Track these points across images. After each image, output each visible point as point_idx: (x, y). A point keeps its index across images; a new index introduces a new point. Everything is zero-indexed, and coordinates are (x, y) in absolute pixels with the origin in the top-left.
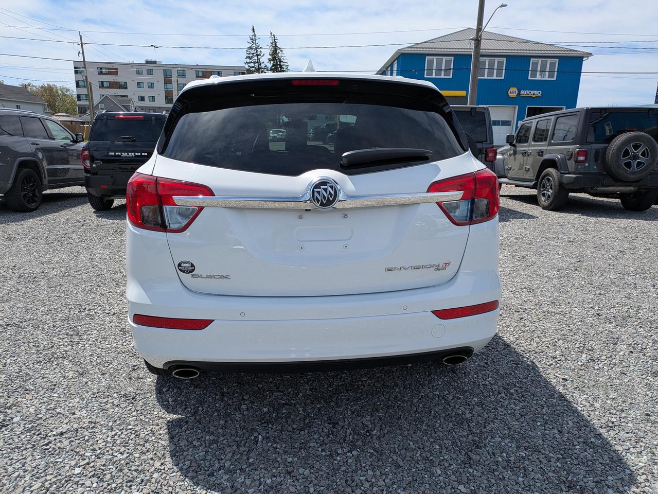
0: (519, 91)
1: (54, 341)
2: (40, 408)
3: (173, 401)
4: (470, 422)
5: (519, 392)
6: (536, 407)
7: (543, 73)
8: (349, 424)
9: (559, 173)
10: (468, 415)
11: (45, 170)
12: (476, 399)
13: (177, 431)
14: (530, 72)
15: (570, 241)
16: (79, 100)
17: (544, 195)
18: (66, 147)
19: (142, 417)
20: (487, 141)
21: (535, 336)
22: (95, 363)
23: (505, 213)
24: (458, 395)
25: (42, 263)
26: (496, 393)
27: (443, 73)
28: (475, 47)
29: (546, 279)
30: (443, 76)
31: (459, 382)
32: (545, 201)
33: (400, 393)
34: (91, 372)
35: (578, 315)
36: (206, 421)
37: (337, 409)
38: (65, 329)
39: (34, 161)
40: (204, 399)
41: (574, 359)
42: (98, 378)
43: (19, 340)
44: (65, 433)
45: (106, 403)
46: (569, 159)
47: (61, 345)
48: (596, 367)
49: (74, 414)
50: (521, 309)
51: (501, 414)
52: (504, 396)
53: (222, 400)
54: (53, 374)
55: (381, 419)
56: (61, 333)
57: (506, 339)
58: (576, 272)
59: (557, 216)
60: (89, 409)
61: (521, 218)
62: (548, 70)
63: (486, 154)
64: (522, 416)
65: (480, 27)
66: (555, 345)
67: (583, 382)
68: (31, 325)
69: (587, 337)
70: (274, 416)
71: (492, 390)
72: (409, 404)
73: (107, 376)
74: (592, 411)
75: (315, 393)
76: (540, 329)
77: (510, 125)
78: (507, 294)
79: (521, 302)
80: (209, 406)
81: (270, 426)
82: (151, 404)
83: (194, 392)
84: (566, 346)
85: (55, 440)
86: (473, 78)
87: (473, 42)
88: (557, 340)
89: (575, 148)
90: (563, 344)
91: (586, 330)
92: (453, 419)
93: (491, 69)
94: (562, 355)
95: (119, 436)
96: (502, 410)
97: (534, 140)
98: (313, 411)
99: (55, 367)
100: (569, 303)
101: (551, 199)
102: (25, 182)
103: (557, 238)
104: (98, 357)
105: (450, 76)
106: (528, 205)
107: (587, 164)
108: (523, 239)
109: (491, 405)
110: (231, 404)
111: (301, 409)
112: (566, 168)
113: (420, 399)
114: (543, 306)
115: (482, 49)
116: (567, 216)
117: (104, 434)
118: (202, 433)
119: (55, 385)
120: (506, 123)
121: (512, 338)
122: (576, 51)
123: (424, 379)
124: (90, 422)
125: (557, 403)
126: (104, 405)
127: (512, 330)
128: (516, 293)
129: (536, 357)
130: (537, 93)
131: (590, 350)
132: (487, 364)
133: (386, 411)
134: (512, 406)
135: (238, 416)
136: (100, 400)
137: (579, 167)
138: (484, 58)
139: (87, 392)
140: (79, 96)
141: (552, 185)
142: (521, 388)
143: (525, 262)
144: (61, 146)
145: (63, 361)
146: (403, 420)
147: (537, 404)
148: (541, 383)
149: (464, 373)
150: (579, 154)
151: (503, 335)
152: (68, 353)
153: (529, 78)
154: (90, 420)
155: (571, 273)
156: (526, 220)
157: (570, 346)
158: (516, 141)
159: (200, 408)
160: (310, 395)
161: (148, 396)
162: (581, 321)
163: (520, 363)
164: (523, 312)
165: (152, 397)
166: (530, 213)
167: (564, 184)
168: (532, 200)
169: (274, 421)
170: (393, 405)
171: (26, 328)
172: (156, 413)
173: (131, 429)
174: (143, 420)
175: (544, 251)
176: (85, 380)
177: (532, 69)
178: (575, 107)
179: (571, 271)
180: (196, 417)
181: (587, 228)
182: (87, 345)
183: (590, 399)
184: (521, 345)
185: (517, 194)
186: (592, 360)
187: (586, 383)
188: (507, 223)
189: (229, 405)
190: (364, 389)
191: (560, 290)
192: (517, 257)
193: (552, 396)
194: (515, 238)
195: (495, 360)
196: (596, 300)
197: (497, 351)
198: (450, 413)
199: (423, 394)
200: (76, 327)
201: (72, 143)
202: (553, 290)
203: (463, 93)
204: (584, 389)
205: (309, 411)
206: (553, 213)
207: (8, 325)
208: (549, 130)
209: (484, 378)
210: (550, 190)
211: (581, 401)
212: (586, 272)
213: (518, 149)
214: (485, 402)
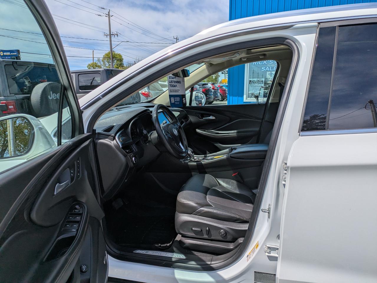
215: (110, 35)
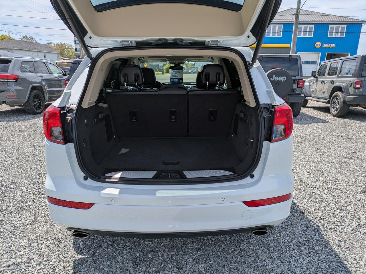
0: (322, 44)
1: (24, 198)
2: (2, 246)
3: (82, 245)
4: (271, 272)
5: (307, 249)
6: (318, 262)
7: (337, 33)
8: (190, 269)
9: (343, 95)
10: (270, 267)
11: (47, 91)
12: (277, 254)
13: (79, 268)
14: (329, 33)
15: (349, 138)
16: (76, 51)
17: (334, 108)
18: (59, 78)
19: (61, 256)
20: (298, 75)
21: (321, 206)
22: (44, 215)
23: (309, 119)
24: (265, 250)
25: (34, 146)
26: (291, 249)
27: (276, 34)
28: (295, 19)
29: (332, 164)
30: (276, 36)
31: (267, 239)
32: (334, 112)
33: (227, 246)
34: (40, 221)
35: (351, 191)
36: (99, 261)
37: (183, 257)
38: (34, 190)
39: (40, 86)
40: (102, 244)
41: (347, 225)
42: (43, 225)
43: (5, 197)
44: (11, 265)
45: (42, 244)
46: (350, 87)
47: (28, 201)
48: (362, 232)
49: (20, 252)
50: (313, 185)
51: (293, 266)
52: (297, 252)
53: (112, 246)
54: (17, 221)
55: (211, 266)
56: (31, 193)
57: (302, 207)
58: (351, 160)
59: (341, 121)
60: (31, 248)
61: (319, 122)
62: (340, 31)
63: (297, 83)
64: (308, 269)
65: (299, 7)
66: (334, 213)
67: (352, 244)
68: (15, 187)
69: (356, 208)
70: (142, 260)
71: (289, 246)
72: (231, 255)
73: (48, 224)
74: (358, 268)
75: (171, 243)
76: (325, 201)
77: (316, 64)
78: (306, 174)
79: (314, 180)
80: (103, 249)
81: (138, 267)
82: (69, 246)
83: (97, 239)
84: (342, 215)
85: (4, 270)
86: (294, 37)
87: (294, 16)
88: (336, 210)
89: (354, 80)
90: (340, 212)
91: (356, 203)
92: (260, 269)
93: (305, 31)
94: (339, 222)
95: (43, 270)
96: (294, 263)
97: (329, 74)
98: (168, 258)
99: (20, 216)
100: (345, 182)
101: (338, 110)
102: (35, 98)
103: (340, 136)
104: (47, 210)
105: (280, 36)
106: (324, 114)
107: (361, 90)
108: (318, 136)
109: (287, 259)
110: (118, 249)
111: (160, 255)
112: (348, 91)
113: (240, 252)
114: (328, 184)
115: (300, 20)
116: (348, 121)
117: (34, 268)
118: (94, 270)
119: (16, 229)
120: (314, 63)
121: (306, 207)
122: (358, 20)
123: (244, 236)
124: (28, 258)
125: (333, 260)
126: (41, 245)
127: (306, 201)
128: (312, 174)
129: (321, 222)
130: (333, 45)
131: (358, 219)
132: (287, 226)
133: (215, 260)
134: (301, 260)
135: (120, 259)
136: (39, 241)
137: (357, 91)
138: (301, 25)
139: (34, 235)
140: (76, 49)
141: (339, 102)
142: (309, 246)
143: (319, 152)
144: (56, 78)
145: (26, 212)
146: (226, 268)
147: (318, 260)
148: (323, 243)
149: (272, 232)
150: (357, 83)
151: (300, 204)
152: (30, 206)
153: (328, 37)
154: (28, 256)
155: (348, 160)
156: (322, 123)
157: (344, 215)
158: (318, 75)
159: (98, 251)
160: (168, 245)
161: (68, 240)
162: (353, 196)
163: (310, 226)
164: (315, 187)
165: (71, 241)
166: (325, 119)
167: (347, 101)
168: (326, 110)
169: (141, 263)
170: (221, 255)
171: (12, 189)
172: (70, 253)
173: (51, 265)
174: (61, 258)
175: (332, 145)
176: (35, 226)
177: (330, 31)
178: (356, 55)
179: (348, 159)
180: (93, 258)
181: (361, 129)
182: (43, 202)
183: (356, 258)
184: (312, 212)
185: (318, 106)
186: (359, 226)
187: (354, 244)
188: (310, 125)
189: (116, 249)
190: (204, 242)
191: (340, 172)
192: (314, 148)
193: (329, 253)
194: (314, 136)
195: (293, 224)
196: (364, 180)
197: (295, 216)
198: (258, 264)
199: (242, 248)
200: (40, 189)
201: (62, 76)
202: (335, 172)
203: (288, 46)
204: (353, 249)
205: (166, 257)
206: (339, 119)
207: (3, 186)
208: (338, 67)
209: (284, 237)
210: (338, 105)
211: (351, 259)
212: (358, 160)
213: (318, 80)
214: (283, 256)
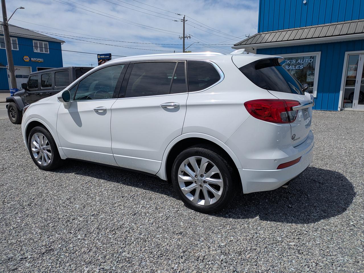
0: (31, 58)
28: (5, 30)
62: (44, 47)
65: (6, 18)
77: (27, 78)
130: (41, 60)
215: (184, 37)
